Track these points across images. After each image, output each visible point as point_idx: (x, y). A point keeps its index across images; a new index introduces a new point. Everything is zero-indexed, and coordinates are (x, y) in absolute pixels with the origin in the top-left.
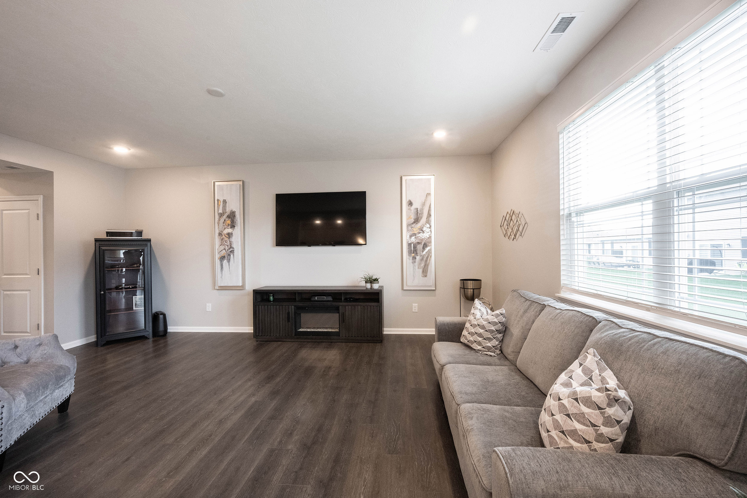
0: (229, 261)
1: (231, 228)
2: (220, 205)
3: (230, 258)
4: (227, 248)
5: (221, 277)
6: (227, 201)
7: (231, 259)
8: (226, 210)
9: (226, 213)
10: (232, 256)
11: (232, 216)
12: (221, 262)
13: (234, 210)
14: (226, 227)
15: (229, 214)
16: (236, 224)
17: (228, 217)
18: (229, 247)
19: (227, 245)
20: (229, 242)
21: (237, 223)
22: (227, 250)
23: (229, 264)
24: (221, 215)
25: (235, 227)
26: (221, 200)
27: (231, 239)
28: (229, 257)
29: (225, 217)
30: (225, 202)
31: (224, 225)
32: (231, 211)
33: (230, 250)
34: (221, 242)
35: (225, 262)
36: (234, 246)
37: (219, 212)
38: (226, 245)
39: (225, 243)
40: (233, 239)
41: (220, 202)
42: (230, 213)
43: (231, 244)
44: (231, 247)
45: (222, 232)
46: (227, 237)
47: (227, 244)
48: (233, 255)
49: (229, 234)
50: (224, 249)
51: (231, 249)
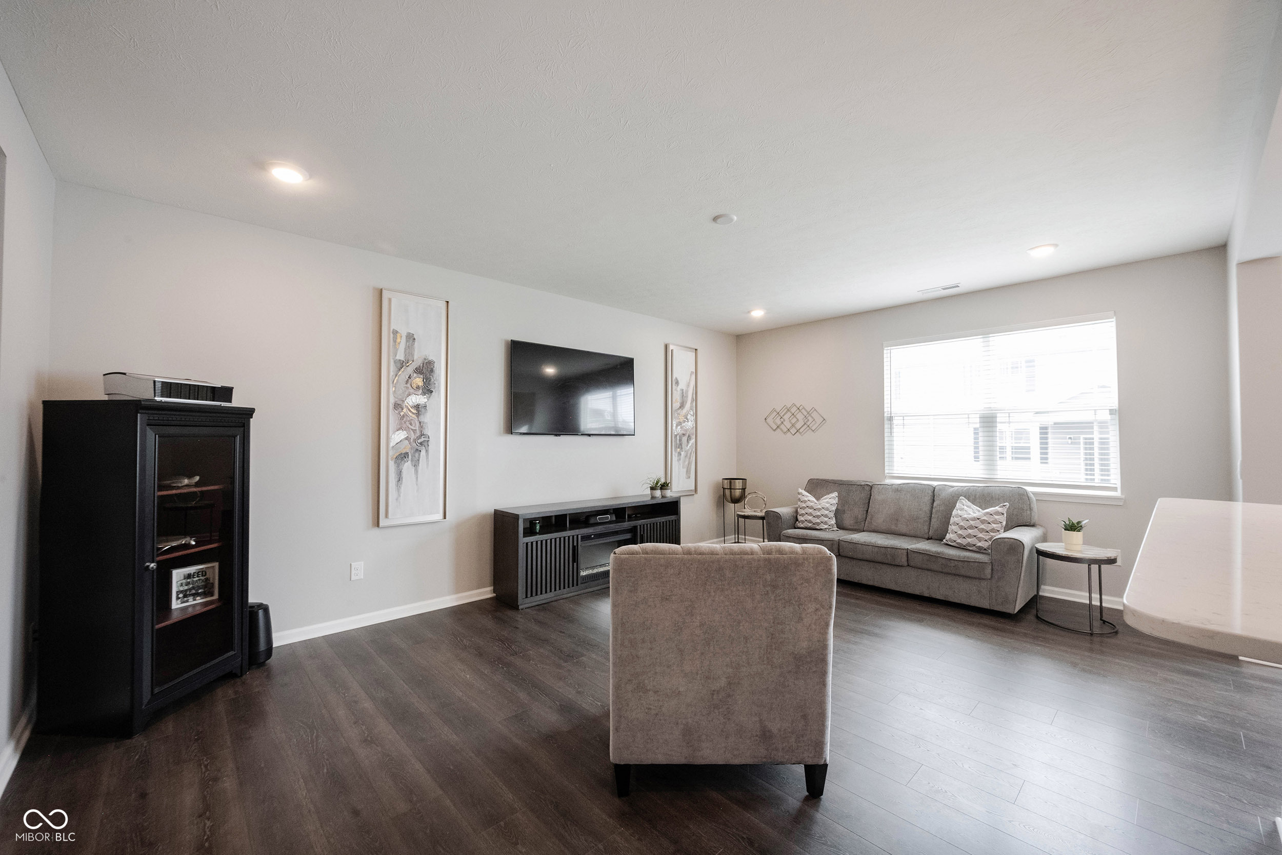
0: (416, 465)
1: (424, 394)
2: (399, 344)
3: (419, 458)
4: (413, 437)
5: (397, 499)
6: (415, 337)
7: (420, 461)
8: (413, 355)
9: (413, 361)
10: (423, 453)
11: (426, 370)
12: (398, 466)
13: (430, 358)
14: (412, 391)
15: (420, 367)
16: (435, 388)
17: (418, 371)
18: (418, 434)
19: (414, 431)
20: (418, 424)
21: (437, 384)
22: (412, 441)
23: (416, 471)
24: (401, 365)
25: (433, 394)
26: (403, 332)
27: (422, 418)
28: (417, 455)
29: (410, 370)
30: (411, 338)
31: (407, 388)
32: (425, 359)
33: (419, 441)
34: (401, 424)
35: (407, 466)
36: (428, 431)
37: (398, 358)
38: (412, 429)
39: (410, 426)
40: (427, 418)
41: (401, 337)
42: (423, 364)
43: (421, 427)
44: (422, 435)
45: (403, 401)
46: (413, 413)
47: (414, 428)
48: (427, 451)
49: (418, 408)
50: (407, 439)
51: (422, 439)
